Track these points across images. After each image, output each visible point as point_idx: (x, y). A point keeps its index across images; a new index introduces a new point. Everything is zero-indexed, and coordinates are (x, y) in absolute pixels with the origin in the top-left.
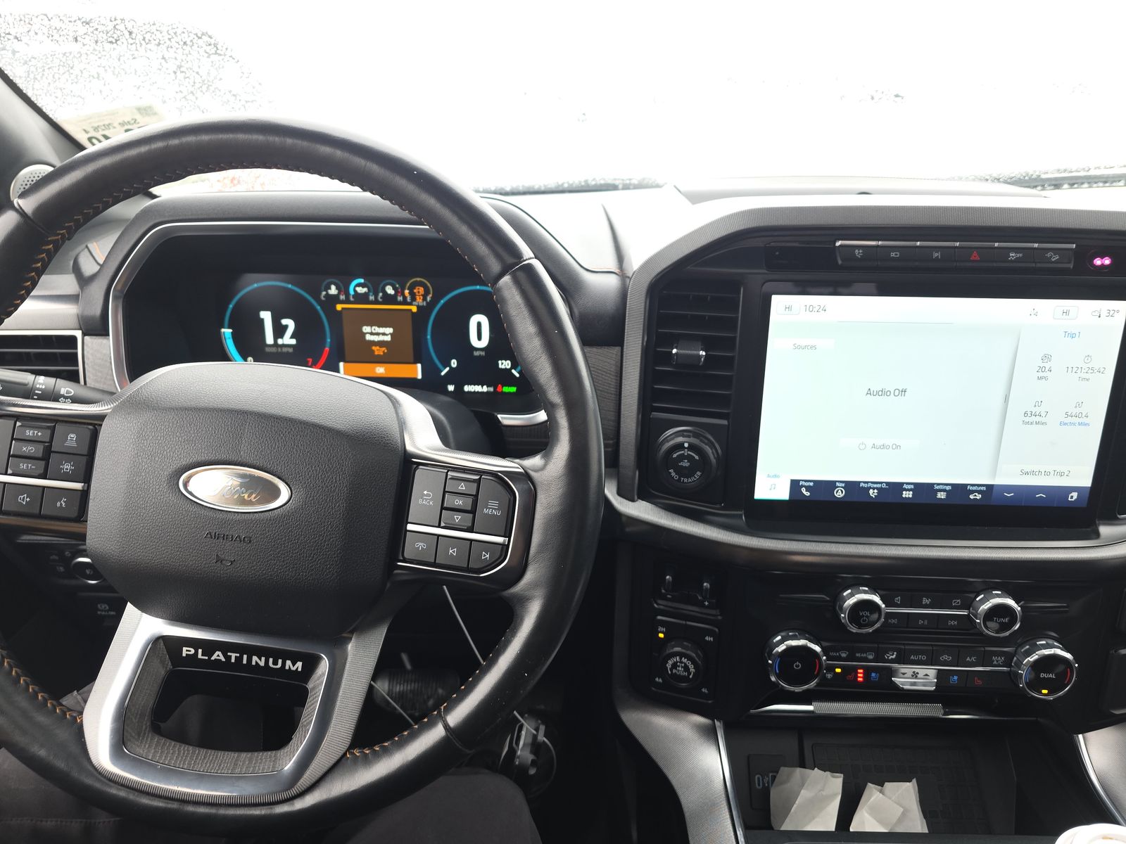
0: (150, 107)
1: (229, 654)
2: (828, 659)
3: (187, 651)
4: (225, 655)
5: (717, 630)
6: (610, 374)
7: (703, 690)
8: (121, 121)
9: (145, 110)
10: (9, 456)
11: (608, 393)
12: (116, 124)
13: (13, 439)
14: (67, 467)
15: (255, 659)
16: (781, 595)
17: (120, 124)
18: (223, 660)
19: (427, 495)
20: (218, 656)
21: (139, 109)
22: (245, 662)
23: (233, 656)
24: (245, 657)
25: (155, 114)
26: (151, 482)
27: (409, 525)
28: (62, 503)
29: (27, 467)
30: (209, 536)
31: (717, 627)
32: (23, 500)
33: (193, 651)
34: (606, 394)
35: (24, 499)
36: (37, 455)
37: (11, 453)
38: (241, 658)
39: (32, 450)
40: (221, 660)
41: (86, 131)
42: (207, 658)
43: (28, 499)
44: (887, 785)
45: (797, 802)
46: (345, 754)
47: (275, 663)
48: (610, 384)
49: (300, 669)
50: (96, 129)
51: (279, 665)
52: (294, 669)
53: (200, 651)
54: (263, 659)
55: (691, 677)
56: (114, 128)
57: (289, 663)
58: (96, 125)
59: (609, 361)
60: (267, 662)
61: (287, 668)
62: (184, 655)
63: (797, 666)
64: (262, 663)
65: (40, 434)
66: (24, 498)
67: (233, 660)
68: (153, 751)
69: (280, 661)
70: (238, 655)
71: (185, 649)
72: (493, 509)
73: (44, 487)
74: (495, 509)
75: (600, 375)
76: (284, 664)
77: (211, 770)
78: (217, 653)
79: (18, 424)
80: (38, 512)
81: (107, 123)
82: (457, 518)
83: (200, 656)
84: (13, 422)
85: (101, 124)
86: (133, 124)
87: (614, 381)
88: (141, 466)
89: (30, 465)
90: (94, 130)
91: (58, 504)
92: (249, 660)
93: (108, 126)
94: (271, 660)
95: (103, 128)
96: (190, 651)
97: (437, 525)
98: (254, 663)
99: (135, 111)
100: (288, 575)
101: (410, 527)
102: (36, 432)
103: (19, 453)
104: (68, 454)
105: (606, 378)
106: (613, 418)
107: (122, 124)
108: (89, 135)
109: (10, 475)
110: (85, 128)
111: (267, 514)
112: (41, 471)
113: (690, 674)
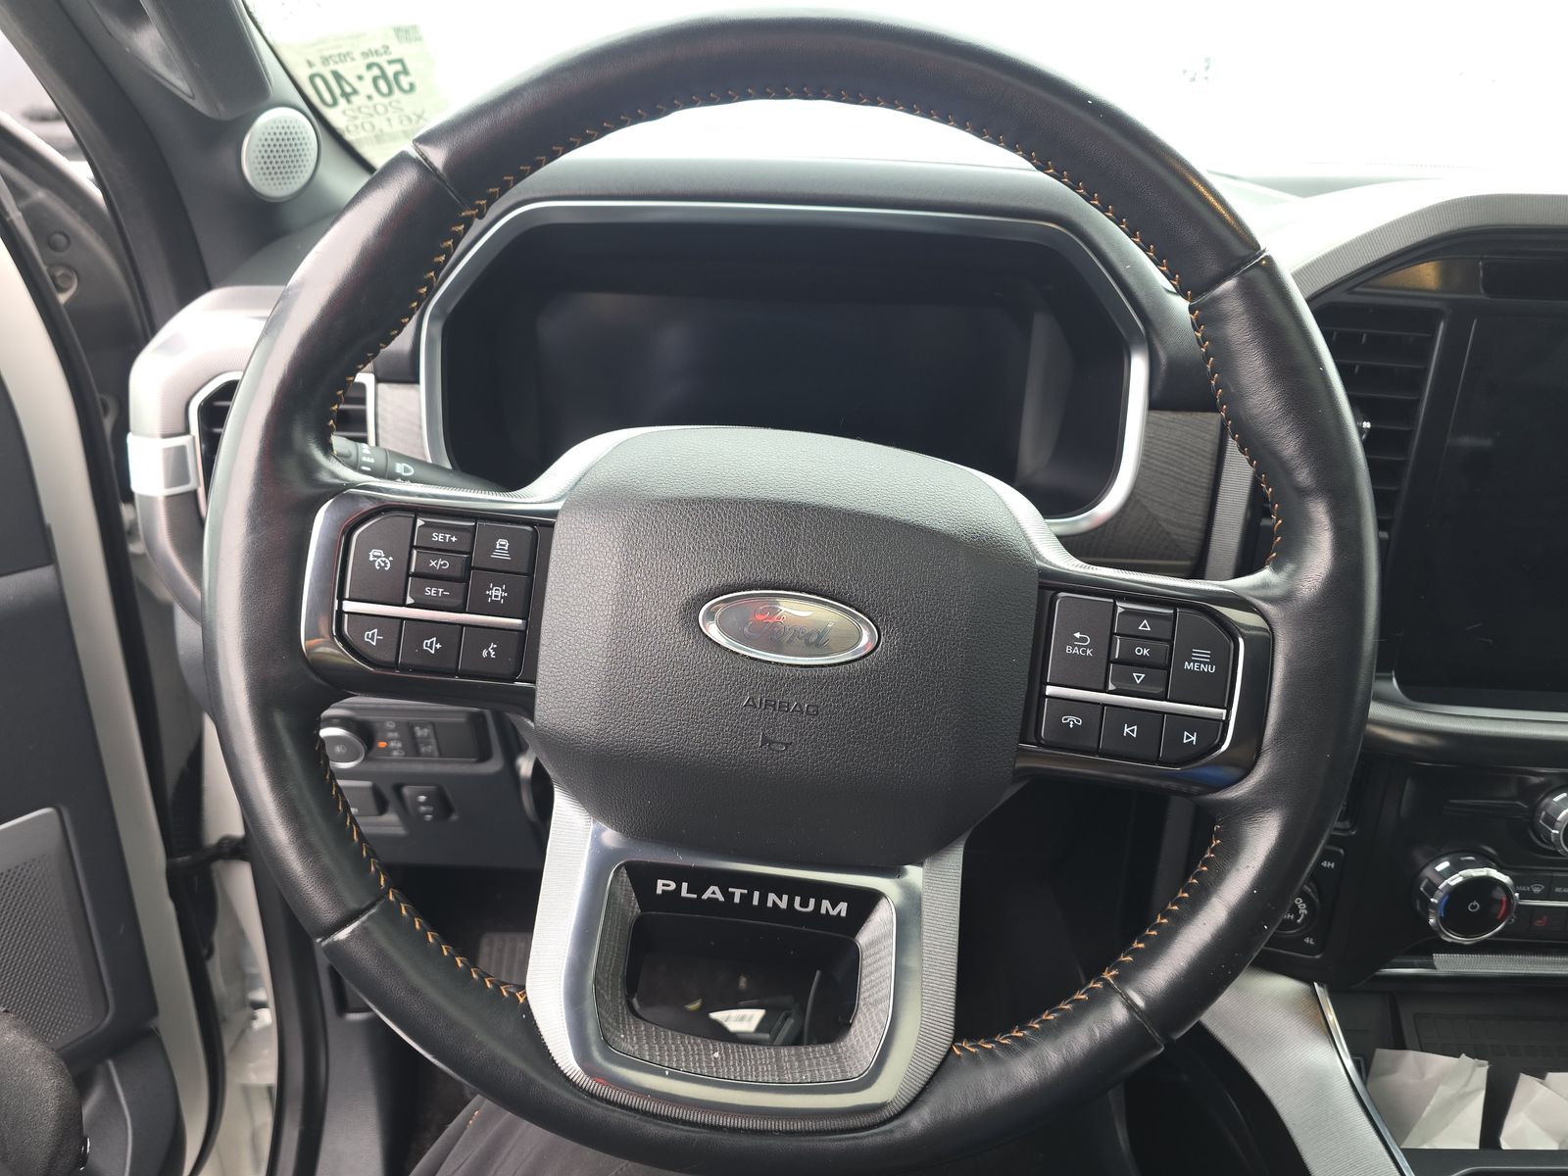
0: (415, 27)
1: (730, 890)
2: (1522, 897)
3: (664, 885)
4: (724, 892)
5: (1342, 851)
6: (1203, 456)
7: (1307, 940)
8: (365, 50)
9: (407, 31)
10: (408, 575)
11: (1196, 486)
12: (357, 55)
13: (412, 547)
14: (497, 593)
15: (772, 897)
16: (1452, 801)
17: (363, 53)
18: (721, 899)
19: (1083, 640)
20: (714, 893)
21: (397, 30)
22: (755, 902)
23: (738, 893)
24: (756, 895)
25: (419, 39)
26: (653, 616)
27: (1048, 687)
28: (490, 652)
29: (438, 592)
30: (751, 703)
31: (1344, 849)
32: (431, 647)
33: (673, 886)
34: (1192, 487)
35: (431, 645)
36: (452, 574)
37: (413, 570)
38: (750, 896)
39: (445, 565)
40: (718, 899)
41: (310, 64)
42: (695, 896)
43: (438, 646)
44: (1551, 1076)
45: (1432, 1103)
46: (950, 1050)
47: (805, 904)
48: (1201, 472)
49: (843, 914)
50: (325, 61)
51: (811, 907)
52: (833, 913)
53: (685, 885)
54: (785, 897)
55: (1299, 921)
56: (353, 59)
57: (826, 904)
58: (326, 54)
59: (1203, 434)
60: (791, 902)
61: (823, 911)
62: (659, 891)
63: (1474, 907)
64: (783, 904)
65: (454, 539)
66: (432, 643)
67: (737, 900)
68: (646, 1047)
69: (812, 901)
70: (746, 891)
71: (660, 882)
72: (1201, 662)
73: (462, 625)
74: (1205, 663)
75: (1187, 458)
76: (818, 905)
77: (747, 1075)
78: (712, 888)
79: (420, 522)
80: (453, 666)
81: (343, 50)
82: (1139, 677)
83: (684, 893)
84: (411, 520)
85: (335, 52)
86: (381, 55)
87: (1209, 467)
88: (634, 591)
89: (441, 590)
90: (323, 63)
91: (485, 653)
92: (763, 899)
93: (344, 57)
94: (798, 899)
95: (337, 59)
96: (668, 885)
97: (1101, 687)
98: (770, 904)
99: (392, 33)
100: (875, 766)
101: (1050, 690)
102: (448, 536)
103: (425, 571)
104: (499, 572)
105: (1197, 462)
106: (1199, 526)
107: (365, 55)
108: (314, 70)
109: (410, 606)
110: (311, 58)
111: (842, 667)
112: (459, 602)
113: (1298, 916)
